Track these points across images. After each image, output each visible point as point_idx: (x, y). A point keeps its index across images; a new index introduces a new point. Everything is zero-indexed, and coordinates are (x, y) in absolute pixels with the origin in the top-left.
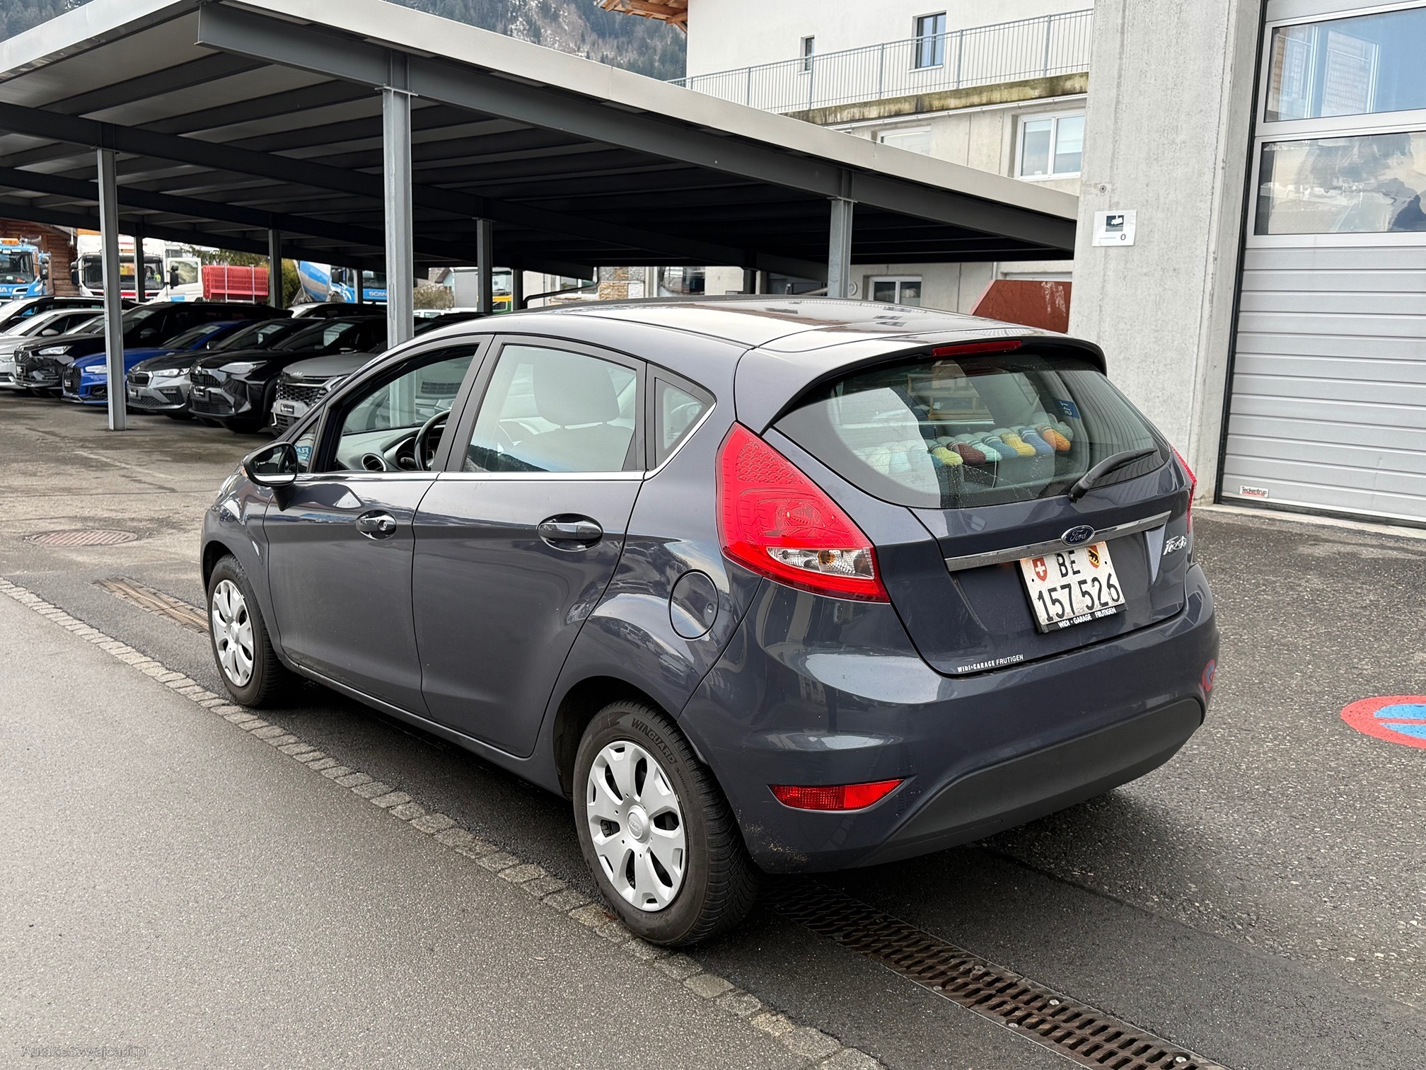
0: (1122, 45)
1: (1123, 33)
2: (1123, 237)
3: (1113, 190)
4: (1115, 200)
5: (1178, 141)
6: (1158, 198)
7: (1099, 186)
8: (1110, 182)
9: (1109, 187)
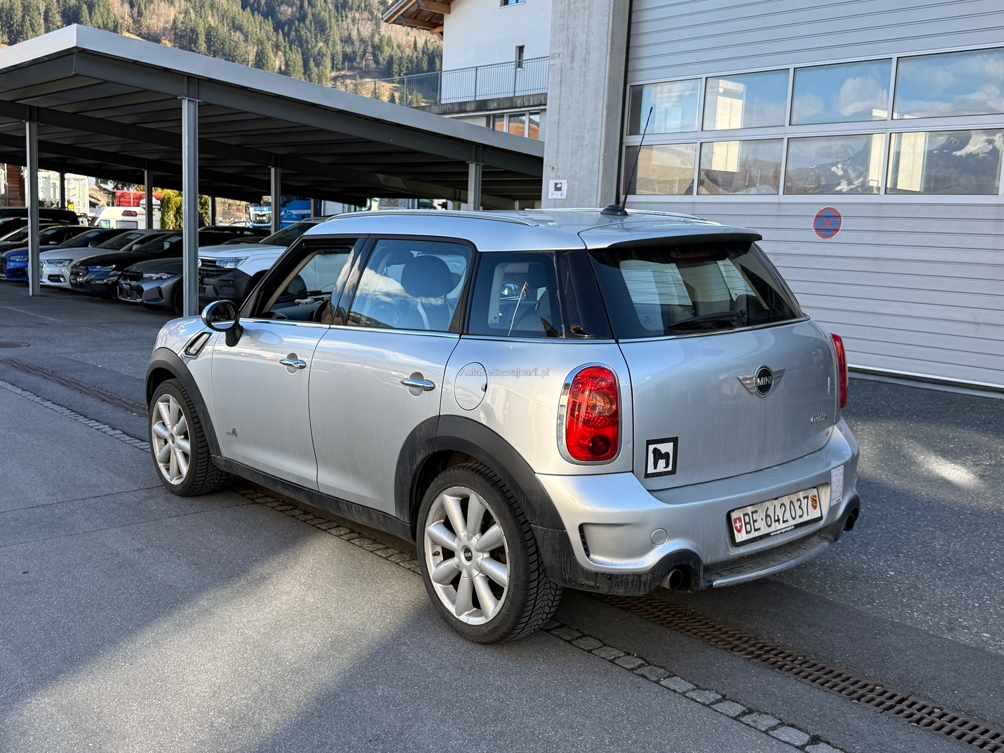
0: (561, 92)
1: (561, 85)
2: (562, 194)
3: (557, 169)
4: (558, 174)
5: (584, 144)
6: (576, 174)
7: (552, 166)
8: (556, 165)
9: (555, 167)
